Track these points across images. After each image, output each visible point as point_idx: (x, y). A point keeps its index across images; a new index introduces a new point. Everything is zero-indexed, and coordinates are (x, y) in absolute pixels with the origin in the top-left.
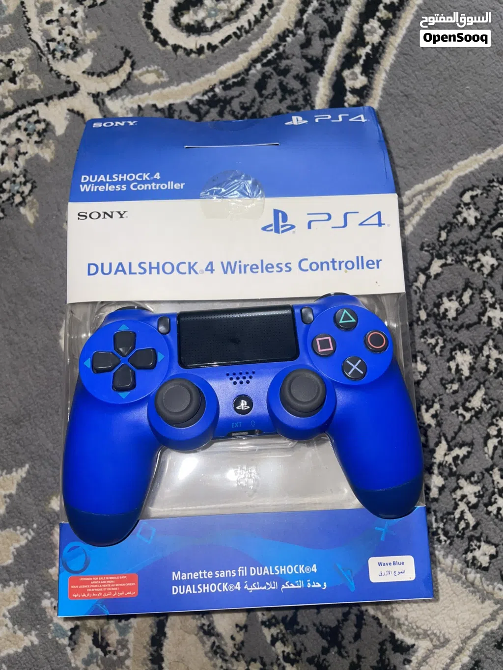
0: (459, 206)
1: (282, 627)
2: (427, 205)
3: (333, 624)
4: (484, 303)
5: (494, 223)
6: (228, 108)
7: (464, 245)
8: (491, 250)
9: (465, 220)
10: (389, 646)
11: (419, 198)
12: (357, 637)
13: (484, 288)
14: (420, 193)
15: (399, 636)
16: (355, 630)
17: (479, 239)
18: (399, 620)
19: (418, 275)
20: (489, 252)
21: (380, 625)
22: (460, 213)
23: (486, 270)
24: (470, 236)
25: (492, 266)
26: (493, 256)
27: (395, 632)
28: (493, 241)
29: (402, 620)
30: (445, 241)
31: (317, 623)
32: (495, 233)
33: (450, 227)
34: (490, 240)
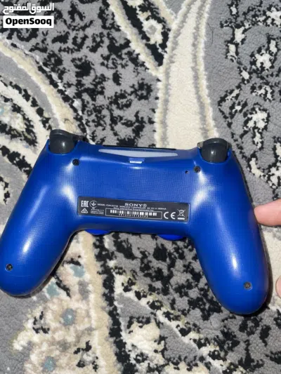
1: (241, 369)
7: (252, 10)
8: (275, 7)
17: (261, 2)
19: (228, 46)
23: (278, 22)
24: (254, 3)
30: (237, 13)
31: (268, 353)
33: (236, 2)
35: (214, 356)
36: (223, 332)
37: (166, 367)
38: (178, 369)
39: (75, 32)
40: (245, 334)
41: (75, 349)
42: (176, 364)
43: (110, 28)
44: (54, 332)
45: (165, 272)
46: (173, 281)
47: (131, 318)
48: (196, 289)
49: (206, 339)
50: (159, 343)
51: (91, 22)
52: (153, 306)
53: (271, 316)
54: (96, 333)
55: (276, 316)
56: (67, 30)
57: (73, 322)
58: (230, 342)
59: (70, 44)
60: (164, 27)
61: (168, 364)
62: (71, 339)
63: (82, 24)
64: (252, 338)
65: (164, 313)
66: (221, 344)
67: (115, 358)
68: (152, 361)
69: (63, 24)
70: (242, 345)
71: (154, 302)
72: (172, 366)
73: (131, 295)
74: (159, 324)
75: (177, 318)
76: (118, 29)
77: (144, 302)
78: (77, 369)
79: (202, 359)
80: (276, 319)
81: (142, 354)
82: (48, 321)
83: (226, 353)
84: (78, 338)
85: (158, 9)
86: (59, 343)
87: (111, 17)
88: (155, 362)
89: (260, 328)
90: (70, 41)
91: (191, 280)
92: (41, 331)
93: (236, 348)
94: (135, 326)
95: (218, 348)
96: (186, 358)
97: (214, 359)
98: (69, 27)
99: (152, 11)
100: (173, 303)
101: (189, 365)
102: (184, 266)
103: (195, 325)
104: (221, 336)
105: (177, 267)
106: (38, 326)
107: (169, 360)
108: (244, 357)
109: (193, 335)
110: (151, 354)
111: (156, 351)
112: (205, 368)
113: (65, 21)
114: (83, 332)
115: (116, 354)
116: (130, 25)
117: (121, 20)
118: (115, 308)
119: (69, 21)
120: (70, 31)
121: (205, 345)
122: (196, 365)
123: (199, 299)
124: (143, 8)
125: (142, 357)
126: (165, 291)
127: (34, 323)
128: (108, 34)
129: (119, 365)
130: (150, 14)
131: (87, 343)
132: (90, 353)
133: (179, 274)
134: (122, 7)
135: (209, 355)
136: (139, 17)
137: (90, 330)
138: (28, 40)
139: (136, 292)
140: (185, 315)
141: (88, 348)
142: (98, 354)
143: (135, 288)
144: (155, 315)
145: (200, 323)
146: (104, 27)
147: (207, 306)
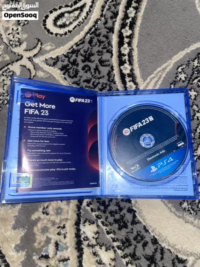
0: (177, 73)
1: (130, 258)
2: (164, 75)
3: (151, 254)
4: (194, 111)
5: (193, 78)
6: (79, 53)
9: (180, 79)
10: (176, 261)
11: (160, 73)
12: (162, 258)
13: (193, 105)
14: (160, 71)
15: (180, 256)
16: (161, 256)
17: (187, 86)
18: (179, 249)
20: (193, 90)
21: (171, 252)
22: (178, 76)
23: (193, 97)
24: (184, 85)
25: (195, 95)
26: (195, 91)
27: (178, 254)
28: (194, 85)
29: (180, 249)
31: (144, 254)
32: (194, 82)
33: (174, 83)
34: (192, 85)
35: (119, 248)
36: (126, 238)
37: (96, 246)
38: (101, 249)
39: (94, 79)
40: (135, 242)
41: (58, 226)
42: (101, 246)
43: (111, 82)
44: (51, 216)
45: (107, 203)
46: (109, 208)
47: (86, 219)
48: (119, 215)
49: (117, 239)
50: (96, 234)
51: (103, 76)
52: (97, 217)
53: (150, 237)
54: (69, 222)
55: (152, 238)
56: (91, 77)
57: (60, 214)
58: (128, 244)
59: (91, 85)
60: (136, 87)
61: (97, 245)
62: (57, 221)
63: (99, 76)
64: (138, 245)
65: (102, 222)
66: (123, 243)
67: (75, 235)
68: (90, 241)
69: (90, 74)
70: (133, 247)
71: (98, 215)
72: (99, 246)
73: (89, 209)
74: (98, 226)
75: (106, 225)
76: (115, 83)
77: (94, 214)
78: (57, 235)
79: (113, 247)
80: (152, 240)
81: (87, 237)
82: (49, 210)
83: (125, 248)
84: (61, 221)
85: (136, 77)
86: (52, 221)
87: (113, 76)
88: (92, 242)
89: (143, 241)
90: (91, 83)
91: (117, 210)
92: (45, 214)
93: (129, 247)
94: (87, 223)
95: (121, 245)
96: (106, 244)
97: (118, 249)
98: (92, 76)
99: (133, 78)
100: (107, 218)
101: (106, 248)
102: (116, 203)
103: (114, 231)
104: (124, 239)
105: (113, 202)
106: (44, 211)
107: (98, 243)
108: (132, 253)
109: (112, 235)
110: (91, 238)
111: (93, 238)
112: (113, 252)
113: (91, 73)
114: (63, 219)
115: (75, 234)
116: (121, 82)
117: (117, 79)
118: (80, 213)
119: (93, 73)
120: (93, 78)
121: (116, 241)
122: (110, 249)
123: (119, 220)
124: (129, 75)
125: (87, 239)
126: (104, 212)
127: (43, 209)
128: (110, 84)
129: (75, 239)
130: (131, 79)
131: (64, 225)
132: (64, 230)
133: (113, 206)
134: (119, 72)
135: (117, 246)
136: (126, 79)
137: (67, 219)
138: (72, 78)
139: (91, 208)
140: (111, 225)
141: (64, 227)
142: (67, 231)
143: (91, 206)
144: (97, 221)
145: (117, 231)
146: (108, 80)
147: (122, 224)
